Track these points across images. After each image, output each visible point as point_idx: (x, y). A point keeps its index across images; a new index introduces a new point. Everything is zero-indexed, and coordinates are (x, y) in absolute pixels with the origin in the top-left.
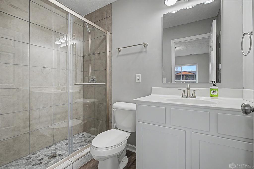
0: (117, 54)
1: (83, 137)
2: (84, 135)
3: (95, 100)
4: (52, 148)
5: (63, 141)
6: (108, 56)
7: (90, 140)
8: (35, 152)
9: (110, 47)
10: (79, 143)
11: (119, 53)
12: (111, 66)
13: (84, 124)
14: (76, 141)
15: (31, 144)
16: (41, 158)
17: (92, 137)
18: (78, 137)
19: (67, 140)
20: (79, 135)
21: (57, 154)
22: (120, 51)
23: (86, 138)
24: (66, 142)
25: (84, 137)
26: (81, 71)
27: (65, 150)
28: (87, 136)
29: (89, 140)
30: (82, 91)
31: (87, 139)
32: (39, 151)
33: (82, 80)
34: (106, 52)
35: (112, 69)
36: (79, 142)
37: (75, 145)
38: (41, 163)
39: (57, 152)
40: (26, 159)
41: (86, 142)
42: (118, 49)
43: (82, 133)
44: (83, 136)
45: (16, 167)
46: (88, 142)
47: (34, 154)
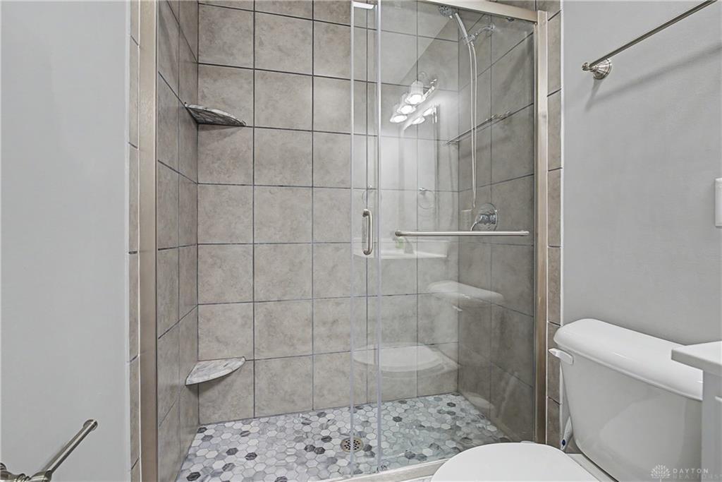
0: (588, 95)
1: (449, 413)
2: (454, 405)
3: (494, 294)
4: (360, 416)
5: (391, 403)
6: (545, 117)
7: (470, 437)
8: (324, 409)
9: (554, 76)
10: (431, 429)
11: (596, 87)
12: (555, 157)
13: (458, 370)
14: (425, 418)
15: (316, 386)
16: (328, 435)
17: (480, 425)
18: (435, 407)
19: (403, 405)
20: (441, 399)
21: (363, 440)
22: (600, 77)
23: (458, 423)
24: (399, 410)
25: (454, 413)
26: (450, 189)
27: (386, 437)
28: (464, 414)
29: (468, 434)
30: (454, 258)
31: (458, 428)
32: (332, 410)
33: (452, 221)
34: (533, 103)
35: (562, 166)
36: (433, 429)
37: (417, 432)
38: (323, 451)
39: (366, 434)
40: (302, 420)
41: (456, 438)
42: (591, 65)
43: (452, 399)
44: (453, 409)
45: (280, 434)
46: (459, 439)
47: (319, 415)
